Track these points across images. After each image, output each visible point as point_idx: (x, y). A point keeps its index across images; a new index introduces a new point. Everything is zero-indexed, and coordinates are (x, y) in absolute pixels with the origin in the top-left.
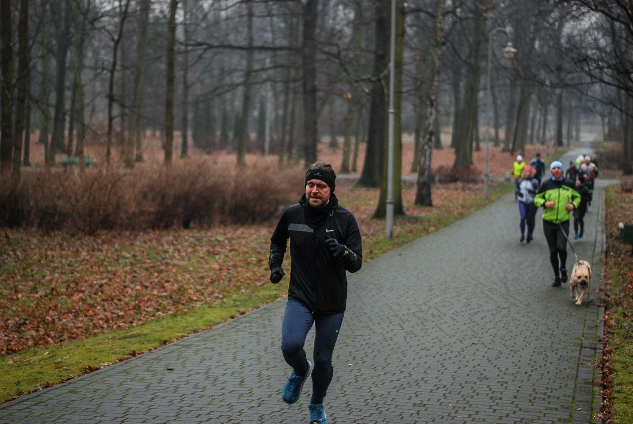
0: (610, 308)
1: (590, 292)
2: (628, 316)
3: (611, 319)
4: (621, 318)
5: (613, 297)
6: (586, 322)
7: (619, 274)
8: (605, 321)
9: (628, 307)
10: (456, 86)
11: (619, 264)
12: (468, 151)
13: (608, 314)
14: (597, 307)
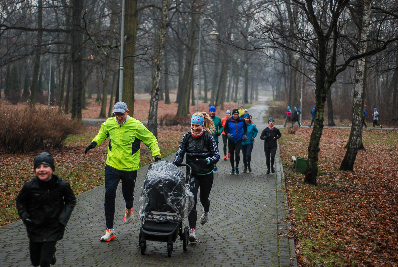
0: (298, 240)
1: (279, 221)
2: (317, 250)
3: (303, 255)
4: (312, 254)
5: (299, 227)
6: (280, 260)
7: (299, 201)
8: (298, 258)
9: (315, 239)
10: (180, 62)
11: (297, 191)
12: (186, 105)
13: (298, 248)
14: (287, 240)
